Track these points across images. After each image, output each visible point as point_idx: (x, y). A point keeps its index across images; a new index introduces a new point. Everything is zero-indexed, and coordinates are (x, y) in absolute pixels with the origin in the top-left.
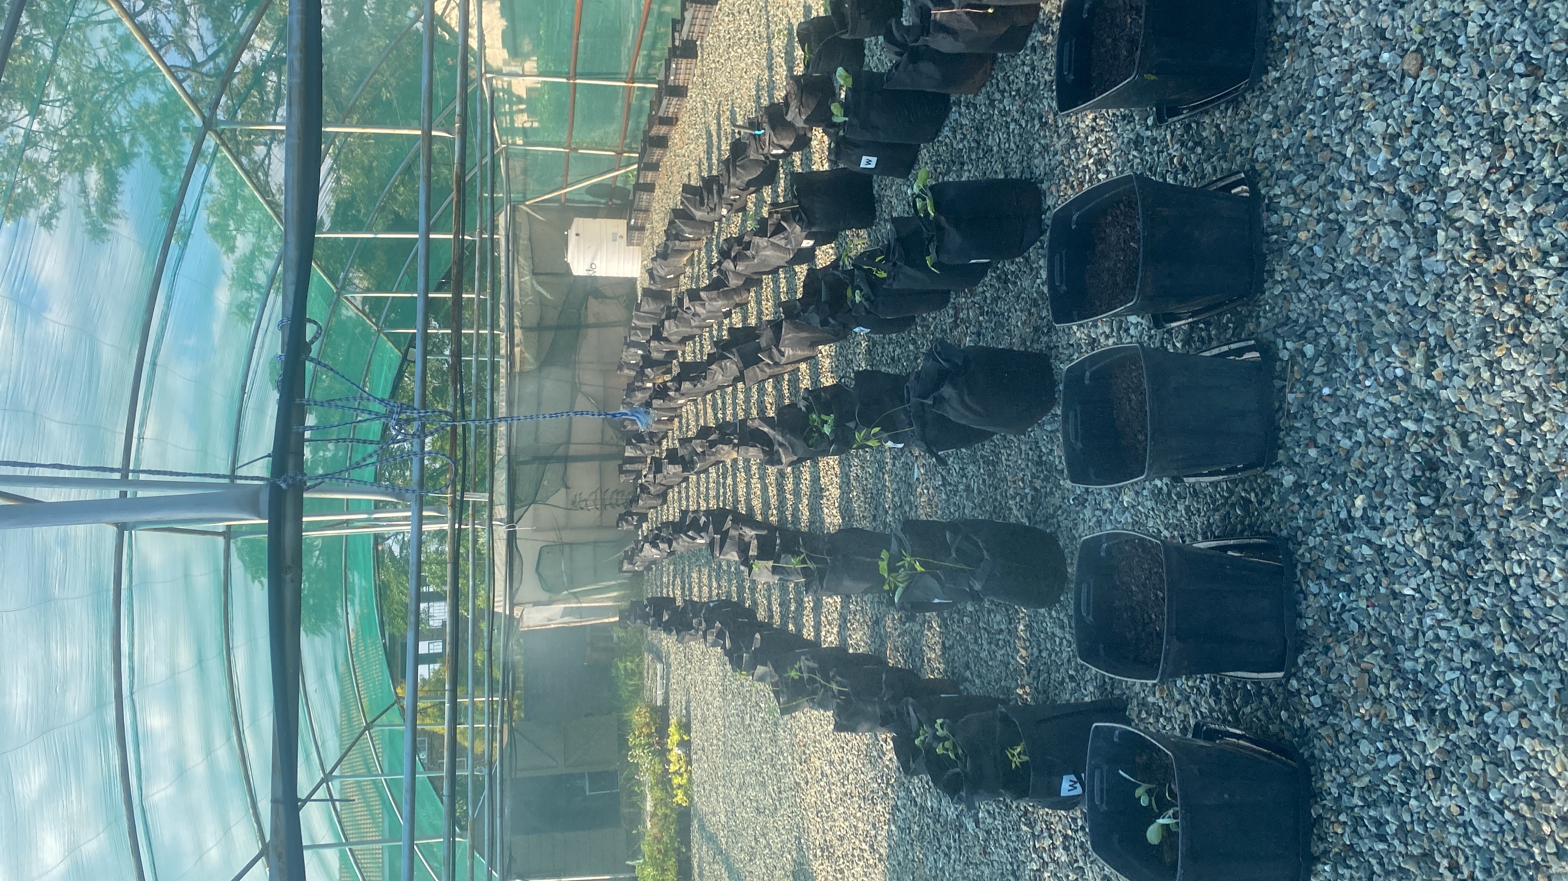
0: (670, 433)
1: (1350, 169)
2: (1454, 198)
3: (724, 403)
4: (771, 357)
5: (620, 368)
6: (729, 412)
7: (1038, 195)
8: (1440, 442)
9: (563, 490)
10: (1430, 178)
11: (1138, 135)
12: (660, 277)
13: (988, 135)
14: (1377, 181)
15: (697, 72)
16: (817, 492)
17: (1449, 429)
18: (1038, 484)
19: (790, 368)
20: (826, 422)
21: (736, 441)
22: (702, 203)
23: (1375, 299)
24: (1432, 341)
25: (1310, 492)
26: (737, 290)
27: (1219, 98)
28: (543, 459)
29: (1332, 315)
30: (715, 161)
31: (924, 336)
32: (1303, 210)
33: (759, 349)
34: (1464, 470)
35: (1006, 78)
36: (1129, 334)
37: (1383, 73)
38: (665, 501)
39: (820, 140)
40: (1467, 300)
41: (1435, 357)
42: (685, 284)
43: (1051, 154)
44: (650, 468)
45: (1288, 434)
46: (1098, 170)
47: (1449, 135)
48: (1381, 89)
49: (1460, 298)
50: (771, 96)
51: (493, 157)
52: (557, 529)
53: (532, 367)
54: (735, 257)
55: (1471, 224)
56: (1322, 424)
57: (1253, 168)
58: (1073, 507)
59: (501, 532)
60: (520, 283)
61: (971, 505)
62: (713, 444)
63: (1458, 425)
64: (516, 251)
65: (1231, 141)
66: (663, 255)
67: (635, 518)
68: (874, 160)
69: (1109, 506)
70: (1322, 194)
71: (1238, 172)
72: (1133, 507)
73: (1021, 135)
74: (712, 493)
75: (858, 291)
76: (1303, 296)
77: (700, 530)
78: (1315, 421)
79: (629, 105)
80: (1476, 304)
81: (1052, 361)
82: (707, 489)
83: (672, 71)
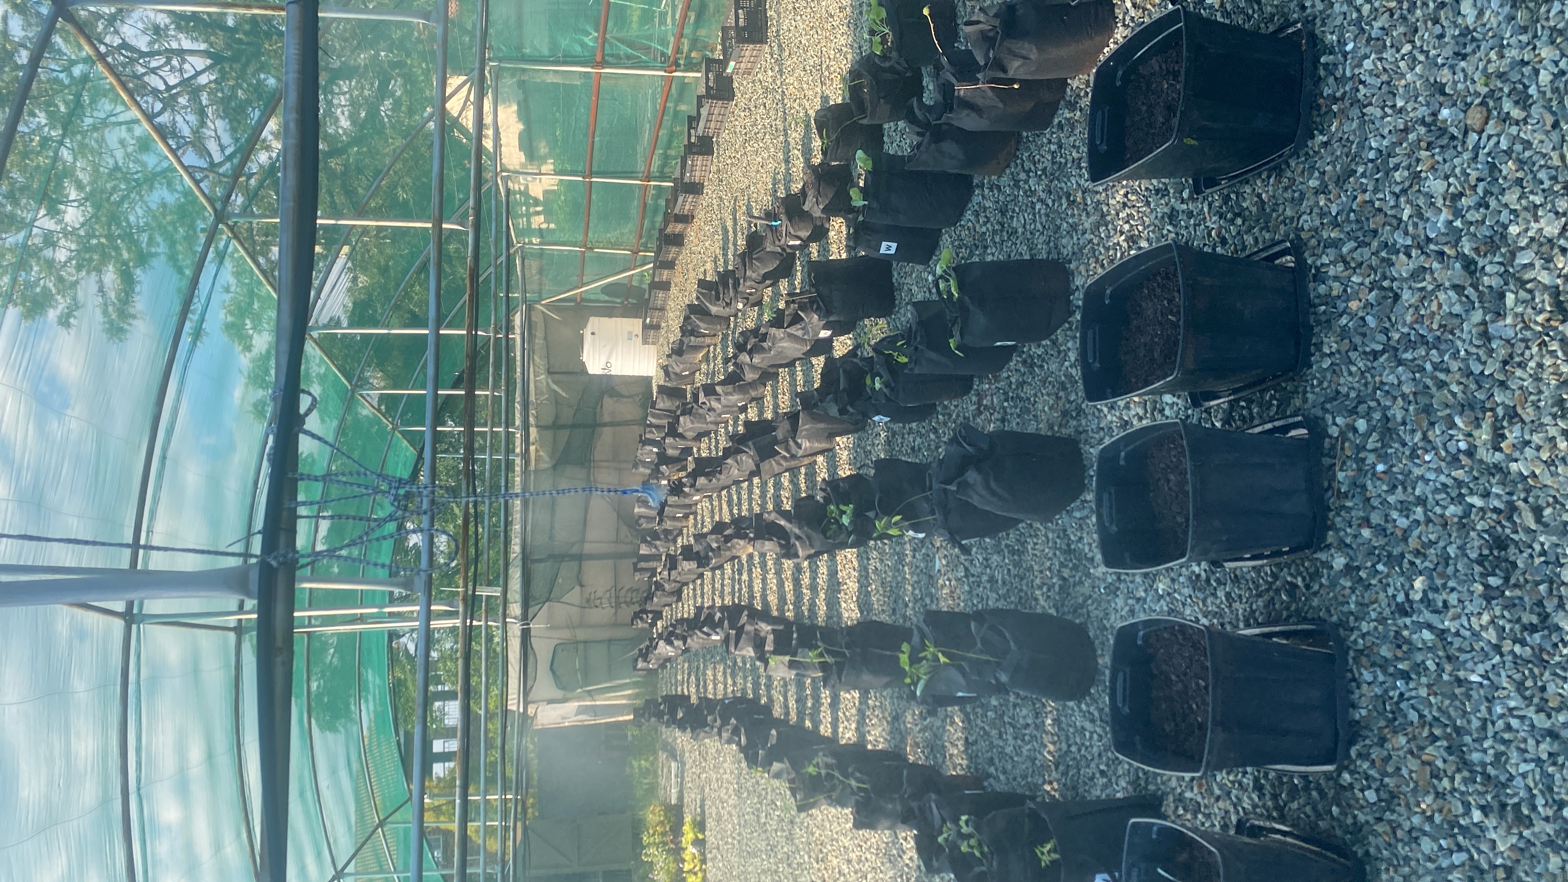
0: (685, 531)
1: (1406, 233)
2: (1523, 259)
3: (739, 499)
4: (788, 450)
5: (636, 466)
6: (745, 507)
7: (1068, 275)
8: (1510, 518)
9: (578, 588)
10: (1497, 238)
11: (1173, 209)
12: (676, 374)
13: (1012, 217)
14: (1437, 244)
15: (714, 168)
16: (834, 585)
17: (1520, 504)
18: (1066, 573)
19: (806, 461)
20: (844, 512)
21: (752, 535)
22: (718, 298)
23: (1435, 369)
24: (1500, 411)
25: (1363, 574)
26: (753, 384)
27: (1259, 166)
28: (559, 558)
29: (1387, 388)
30: (730, 256)
31: (945, 424)
32: (1354, 279)
33: (776, 441)
34: (1537, 547)
35: (1031, 158)
36: (1163, 415)
37: (1443, 131)
38: (679, 599)
39: (838, 229)
40: (1540, 365)
41: (1503, 428)
42: (700, 379)
43: (1080, 232)
44: (665, 566)
45: (1338, 515)
46: (1129, 247)
47: (1517, 191)
48: (1442, 147)
49: (1532, 364)
50: (788, 189)
51: (508, 257)
52: (571, 627)
53: (547, 466)
54: (751, 349)
55: (1545, 286)
56: (1375, 502)
57: (1298, 237)
58: (1104, 597)
59: (515, 629)
60: (536, 381)
61: (995, 596)
62: (728, 539)
63: (1530, 500)
64: (532, 351)
65: (1274, 210)
66: (678, 351)
67: (650, 616)
68: (894, 245)
69: (1143, 594)
70: (1374, 261)
71: (1283, 241)
72: (1169, 594)
73: (1047, 215)
74: (727, 590)
75: (877, 378)
76: (1354, 369)
77: (715, 626)
78: (1368, 499)
79: (645, 204)
80: (1551, 370)
81: (1082, 446)
82: (723, 585)
83: (688, 168)
